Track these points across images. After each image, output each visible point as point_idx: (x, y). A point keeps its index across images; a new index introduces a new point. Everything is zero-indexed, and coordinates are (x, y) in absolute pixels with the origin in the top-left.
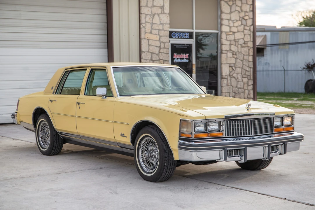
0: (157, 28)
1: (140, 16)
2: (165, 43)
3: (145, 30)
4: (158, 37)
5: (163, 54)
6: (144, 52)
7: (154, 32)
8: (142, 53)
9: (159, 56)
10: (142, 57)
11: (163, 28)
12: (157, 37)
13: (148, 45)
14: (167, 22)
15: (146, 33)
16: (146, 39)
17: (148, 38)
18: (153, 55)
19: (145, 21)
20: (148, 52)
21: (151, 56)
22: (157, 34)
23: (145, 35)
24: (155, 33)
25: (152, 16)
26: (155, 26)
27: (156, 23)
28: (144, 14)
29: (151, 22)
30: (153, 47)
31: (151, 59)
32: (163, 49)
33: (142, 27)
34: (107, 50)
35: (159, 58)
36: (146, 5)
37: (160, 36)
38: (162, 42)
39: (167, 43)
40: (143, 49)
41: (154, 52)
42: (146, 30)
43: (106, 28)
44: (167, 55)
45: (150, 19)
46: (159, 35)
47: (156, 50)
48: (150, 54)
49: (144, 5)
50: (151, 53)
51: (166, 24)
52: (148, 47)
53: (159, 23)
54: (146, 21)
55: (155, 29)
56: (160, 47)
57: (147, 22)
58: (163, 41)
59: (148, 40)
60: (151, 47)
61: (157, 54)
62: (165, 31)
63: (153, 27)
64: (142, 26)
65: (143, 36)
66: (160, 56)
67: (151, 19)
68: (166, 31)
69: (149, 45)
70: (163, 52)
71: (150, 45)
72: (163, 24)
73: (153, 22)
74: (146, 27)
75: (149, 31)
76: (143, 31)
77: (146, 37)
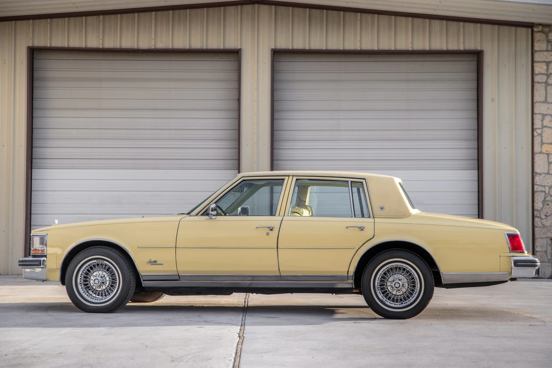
1: (533, 119)
3: (542, 139)
6: (540, 174)
8: (536, 175)
10: (535, 183)
13: (547, 163)
15: (542, 143)
16: (543, 153)
17: (547, 151)
19: (542, 125)
20: (548, 173)
23: (541, 147)
28: (539, 114)
33: (535, 134)
34: (477, 171)
36: (544, 99)
40: (537, 170)
42: (544, 138)
43: (476, 138)
45: (551, 121)
48: (551, 177)
49: (541, 101)
52: (547, 166)
54: (544, 125)
57: (546, 127)
59: (547, 154)
64: (537, 132)
65: (537, 149)
69: (550, 163)
74: (543, 135)
75: (551, 141)
76: (537, 140)
77: (544, 151)
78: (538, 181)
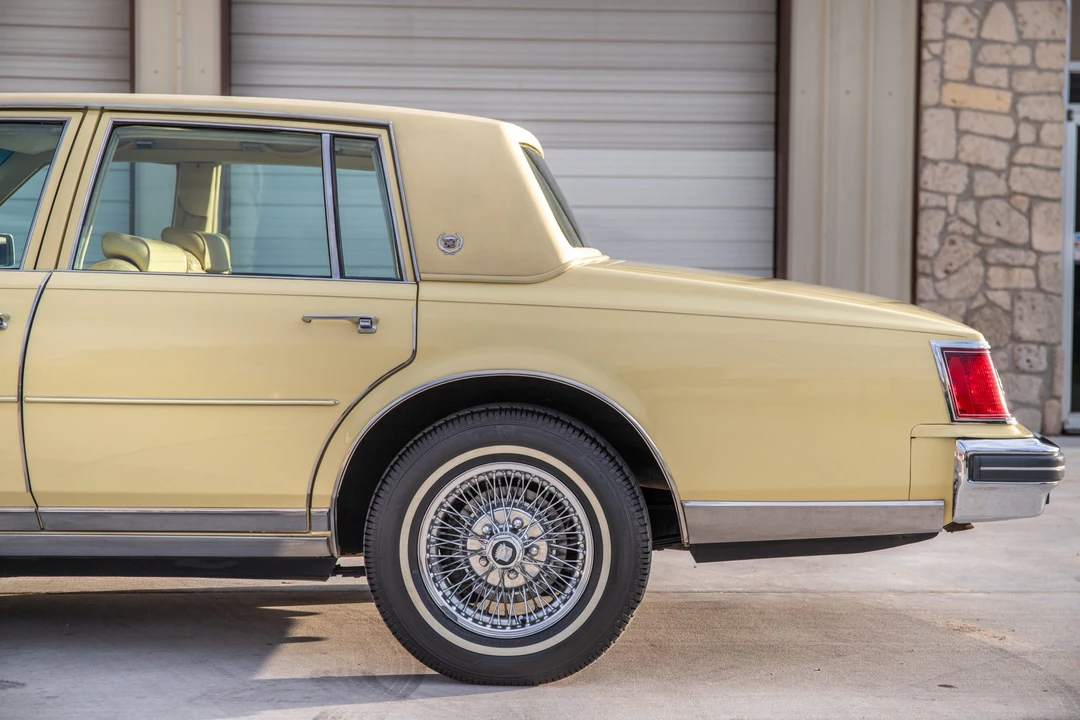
0: (1006, 60)
1: (920, 15)
2: (1038, 125)
3: (942, 70)
4: (1007, 97)
5: (1029, 170)
6: (935, 162)
7: (984, 75)
8: (924, 165)
9: (1007, 180)
10: (922, 184)
11: (1033, 59)
12: (999, 98)
13: (953, 134)
14: (1053, 33)
15: (943, 80)
16: (945, 107)
17: (954, 101)
18: (978, 176)
19: (945, 32)
20: (956, 161)
21: (966, 180)
22: (1004, 83)
23: (940, 89)
24: (990, 83)
25: (977, 12)
26: (989, 53)
27: (997, 37)
28: (937, 1)
29: (973, 35)
30: (978, 140)
31: (965, 192)
32: (1031, 149)
33: (926, 55)
34: (771, 155)
35: (1009, 187)
37: (1017, 96)
38: (1027, 120)
39: (1052, 122)
40: (929, 150)
41: (983, 161)
42: (947, 67)
43: (772, 66)
44: (1052, 175)
45: (967, 21)
46: (1010, 88)
47: (998, 156)
48: (964, 170)
50: (969, 165)
51: (1048, 41)
52: (954, 142)
53: (1012, 37)
54: (951, 30)
55: (995, 66)
56: (1015, 143)
57: (954, 36)
58: (1032, 117)
59: (957, 111)
60: (969, 144)
61: (998, 173)
62: (1040, 71)
63: (980, 58)
64: (930, 52)
65: (929, 95)
66: (1012, 179)
67: (974, 24)
68: (1049, 70)
69: (961, 133)
70: (1027, 160)
71: (967, 132)
72: (1032, 44)
73: (985, 34)
74: (947, 58)
75: (965, 75)
76: (931, 71)
77: (947, 101)
78: (930, 181)
